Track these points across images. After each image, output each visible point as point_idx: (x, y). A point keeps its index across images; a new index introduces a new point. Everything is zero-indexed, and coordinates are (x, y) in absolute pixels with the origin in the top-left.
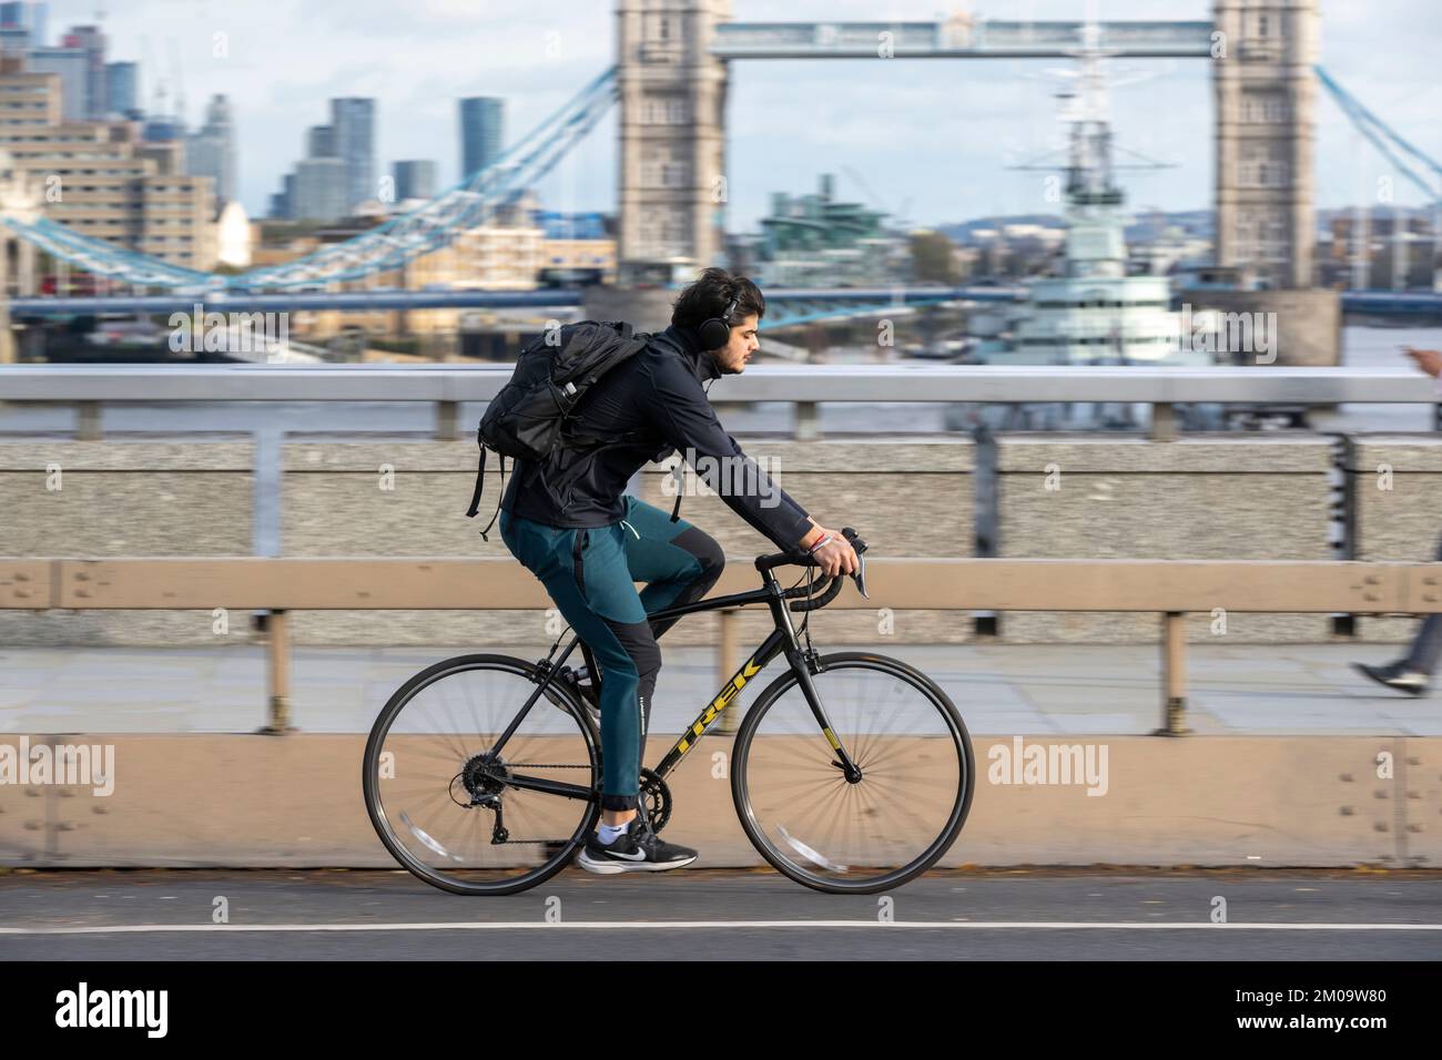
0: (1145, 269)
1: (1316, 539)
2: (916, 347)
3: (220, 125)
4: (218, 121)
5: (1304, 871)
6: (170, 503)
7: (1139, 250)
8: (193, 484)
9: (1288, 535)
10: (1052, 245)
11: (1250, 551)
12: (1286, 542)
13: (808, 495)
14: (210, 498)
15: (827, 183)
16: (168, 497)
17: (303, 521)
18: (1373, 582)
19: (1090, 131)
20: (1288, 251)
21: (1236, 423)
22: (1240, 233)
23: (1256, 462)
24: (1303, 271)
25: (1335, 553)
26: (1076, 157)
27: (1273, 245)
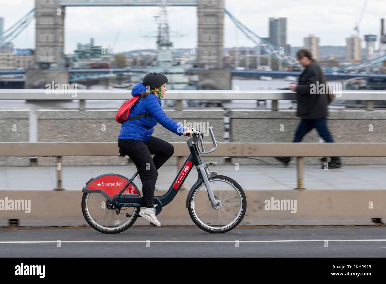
0: (179, 64)
1: (220, 137)
2: (116, 85)
7: (177, 59)
10: (153, 57)
13: (83, 125)
15: (92, 40)
18: (234, 148)
19: (163, 26)
20: (217, 59)
21: (203, 106)
22: (205, 54)
23: (204, 116)
24: (221, 65)
25: (226, 141)
26: (160, 33)
27: (213, 57)
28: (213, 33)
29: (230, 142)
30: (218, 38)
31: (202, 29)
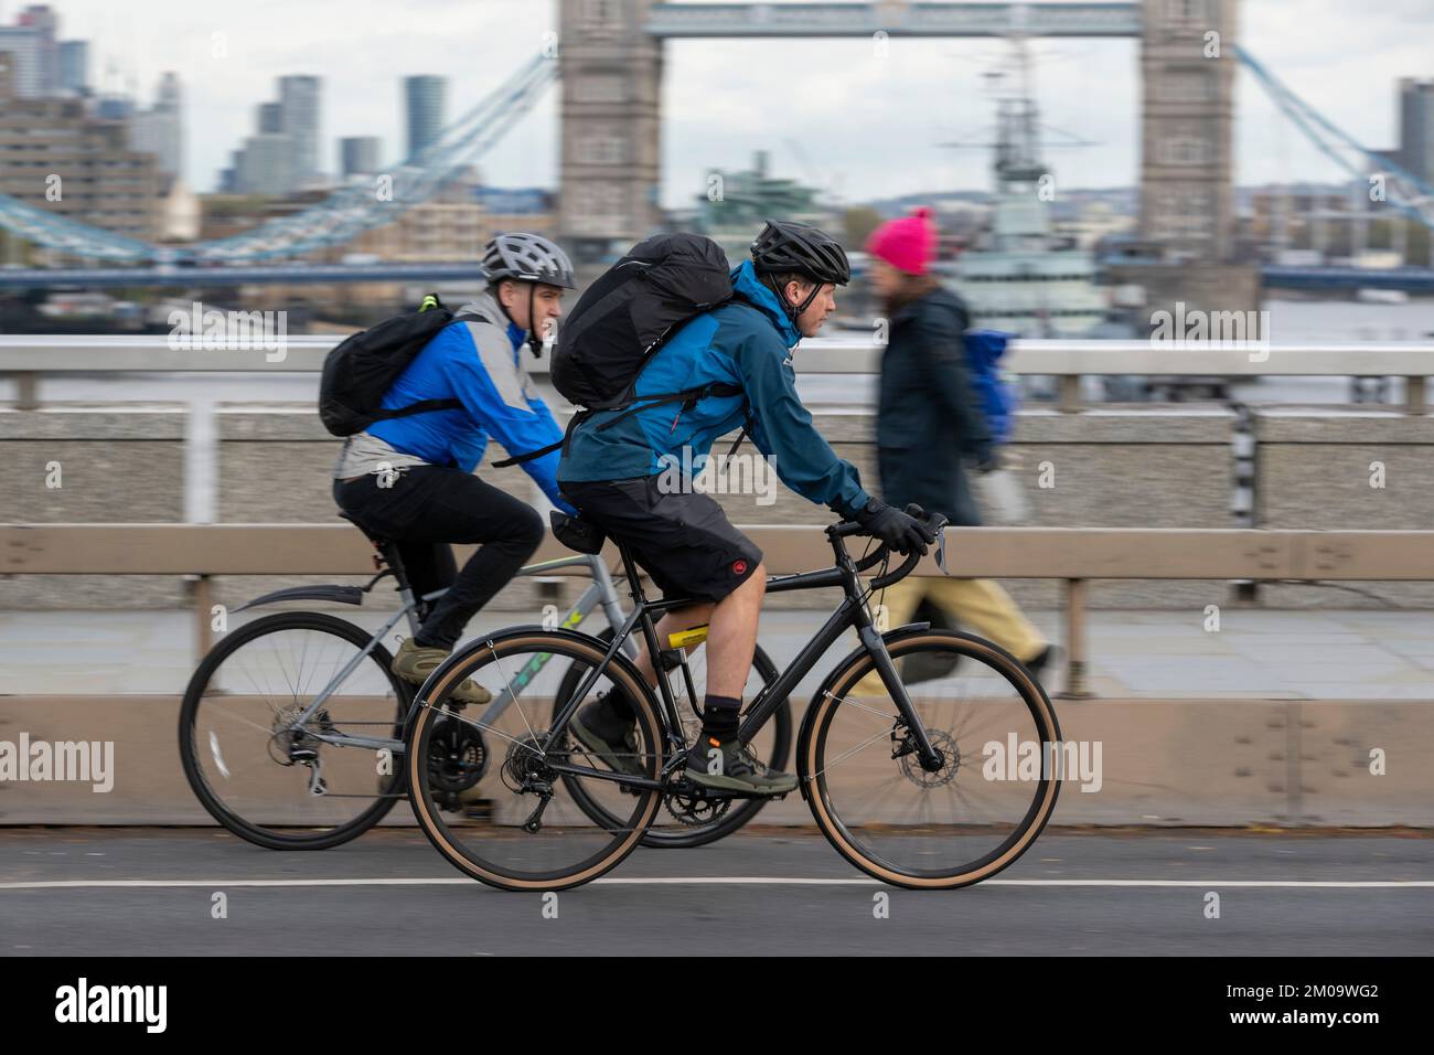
0: (1070, 245)
1: (1218, 507)
2: (850, 321)
3: (170, 102)
4: (169, 98)
5: (1201, 830)
6: (104, 470)
7: (1065, 226)
8: (128, 452)
9: (1192, 504)
10: (979, 220)
11: (1155, 520)
12: (1191, 511)
14: (145, 466)
15: (762, 159)
16: (106, 465)
17: (233, 488)
18: (1271, 550)
19: (1018, 109)
20: (1211, 227)
21: (1158, 395)
22: (1164, 209)
23: (1161, 432)
24: (1225, 245)
25: (1240, 521)
26: (1005, 132)
27: (1197, 220)
28: (1195, 134)
29: (1252, 528)
30: (1215, 152)
31: (1156, 118)
